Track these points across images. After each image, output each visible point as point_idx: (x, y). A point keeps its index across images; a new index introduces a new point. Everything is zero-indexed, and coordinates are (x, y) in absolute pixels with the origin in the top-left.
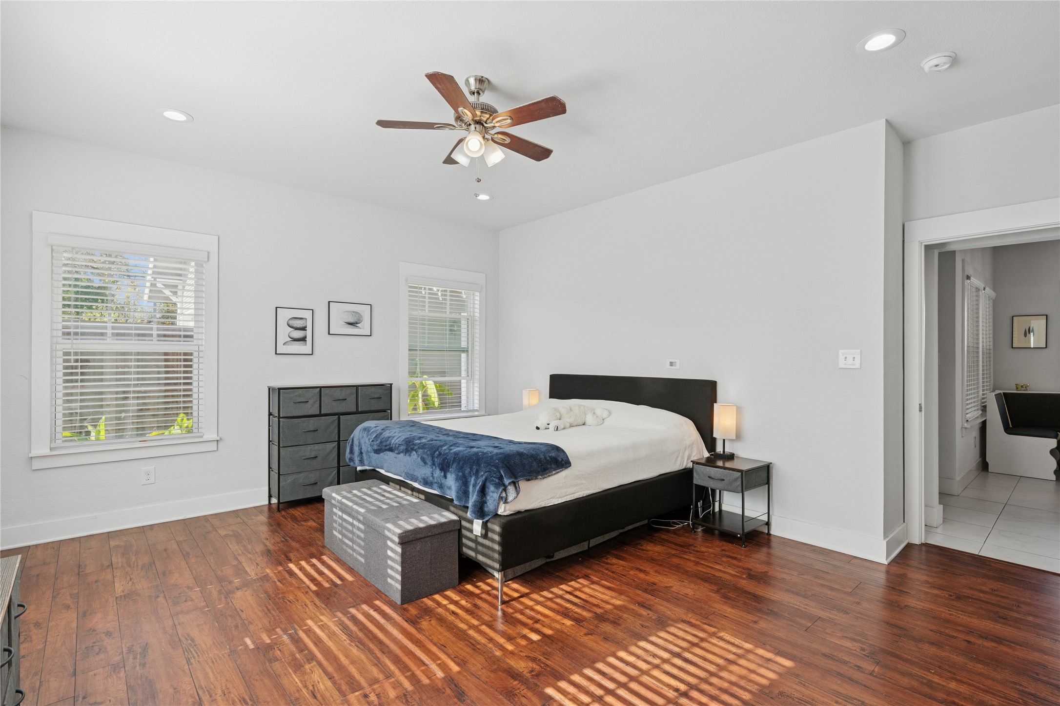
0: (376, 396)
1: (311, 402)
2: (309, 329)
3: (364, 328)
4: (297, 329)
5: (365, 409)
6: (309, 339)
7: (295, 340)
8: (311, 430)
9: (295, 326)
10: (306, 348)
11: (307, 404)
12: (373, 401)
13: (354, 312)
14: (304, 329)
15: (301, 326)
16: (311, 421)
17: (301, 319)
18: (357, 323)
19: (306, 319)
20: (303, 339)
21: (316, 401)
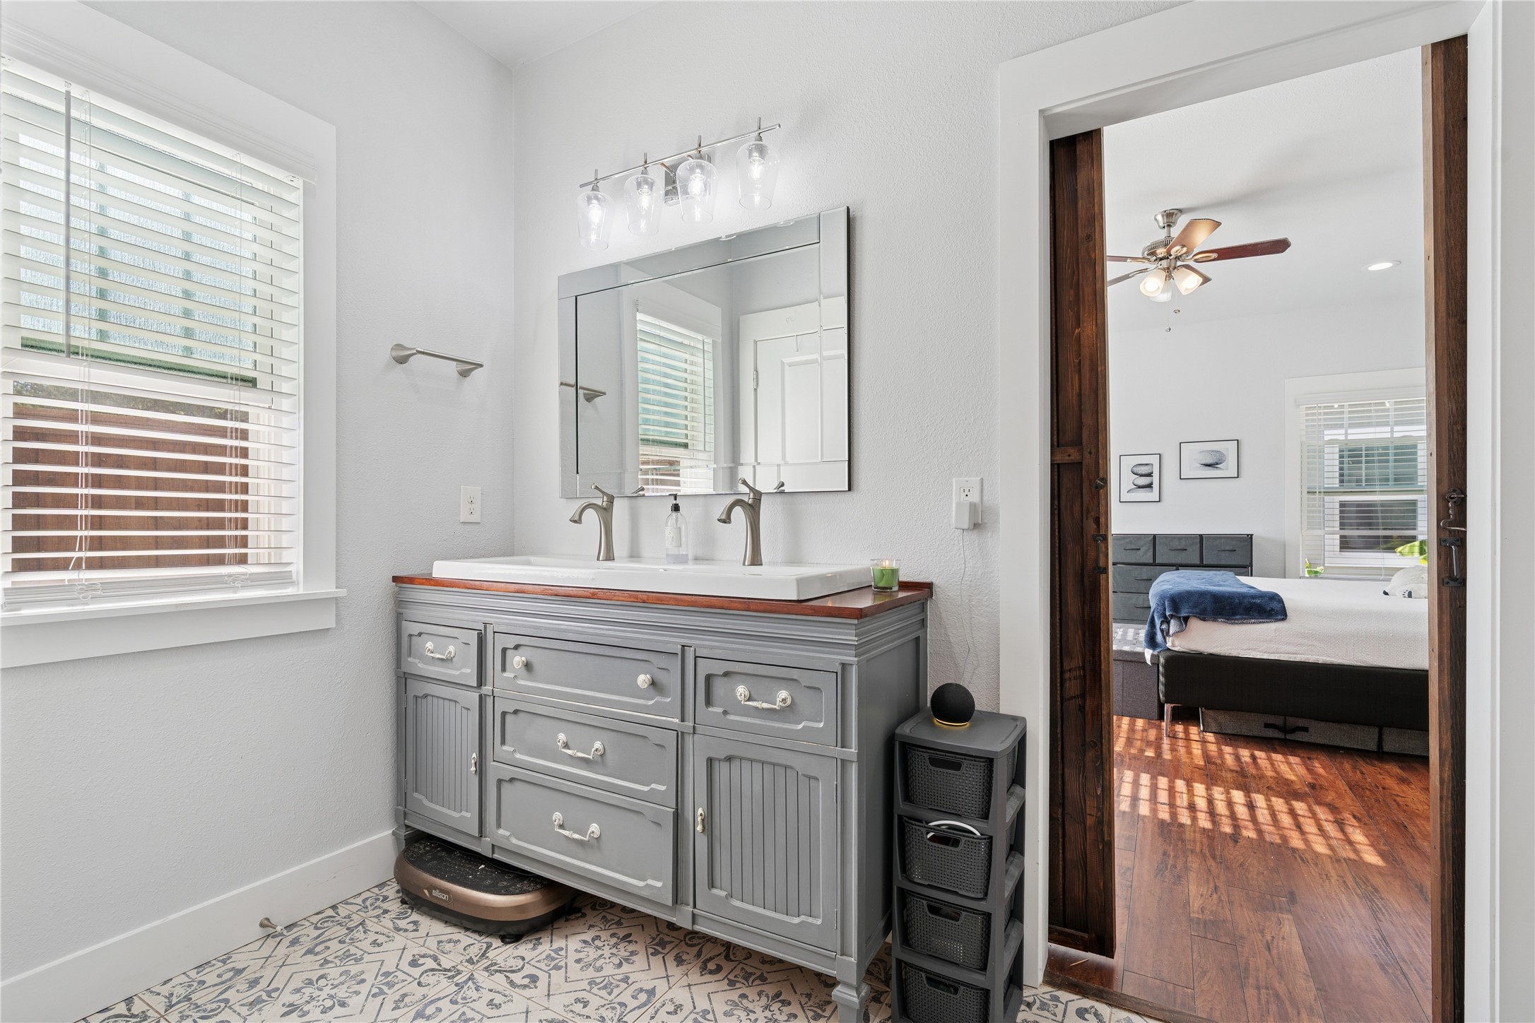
0: (1227, 548)
1: (1143, 549)
2: (1156, 475)
3: (1229, 468)
4: (1142, 475)
5: (1212, 563)
6: (1156, 485)
7: (1140, 487)
8: (1145, 578)
9: (1140, 472)
10: (1153, 495)
11: (1139, 552)
12: (1223, 554)
13: (1213, 451)
14: (1150, 475)
15: (1147, 472)
16: (1145, 570)
17: (1147, 464)
18: (1217, 464)
19: (1152, 464)
20: (1150, 486)
21: (1149, 549)
